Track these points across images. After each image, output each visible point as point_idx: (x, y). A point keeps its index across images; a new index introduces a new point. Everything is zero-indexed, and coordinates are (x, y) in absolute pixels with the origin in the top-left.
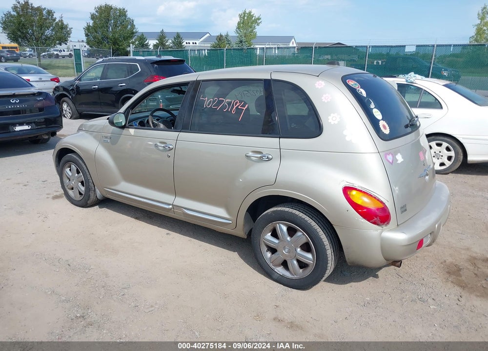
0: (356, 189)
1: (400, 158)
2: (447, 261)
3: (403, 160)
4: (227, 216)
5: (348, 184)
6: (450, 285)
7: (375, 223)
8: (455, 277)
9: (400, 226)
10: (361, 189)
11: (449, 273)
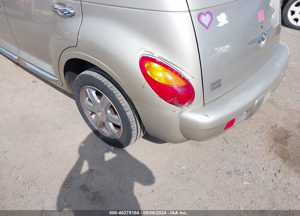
0: (154, 61)
1: (222, 19)
2: (278, 126)
3: (228, 22)
4: (53, 73)
5: (147, 53)
6: (273, 155)
7: (172, 103)
8: (280, 145)
9: (207, 105)
10: (160, 61)
11: (275, 140)
